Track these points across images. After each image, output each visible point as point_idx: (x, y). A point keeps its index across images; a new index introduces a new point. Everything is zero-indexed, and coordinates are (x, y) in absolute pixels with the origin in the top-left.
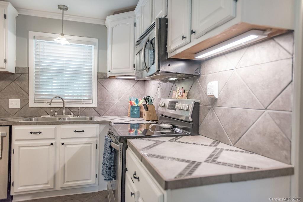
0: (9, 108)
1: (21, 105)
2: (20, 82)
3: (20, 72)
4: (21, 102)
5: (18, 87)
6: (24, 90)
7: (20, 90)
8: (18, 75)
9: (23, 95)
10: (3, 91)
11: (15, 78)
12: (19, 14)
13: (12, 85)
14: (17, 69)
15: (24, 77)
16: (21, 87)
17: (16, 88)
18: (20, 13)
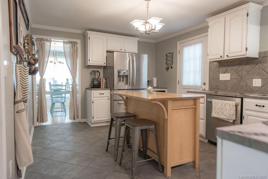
0: (253, 86)
1: (262, 84)
2: (262, 65)
3: (262, 56)
4: (262, 81)
5: (260, 69)
6: (265, 71)
7: (261, 71)
8: (261, 59)
9: (264, 75)
10: (249, 73)
11: (258, 61)
12: (263, 6)
13: (256, 68)
14: (260, 53)
15: (265, 59)
16: (262, 68)
17: (259, 70)
18: (265, 5)
